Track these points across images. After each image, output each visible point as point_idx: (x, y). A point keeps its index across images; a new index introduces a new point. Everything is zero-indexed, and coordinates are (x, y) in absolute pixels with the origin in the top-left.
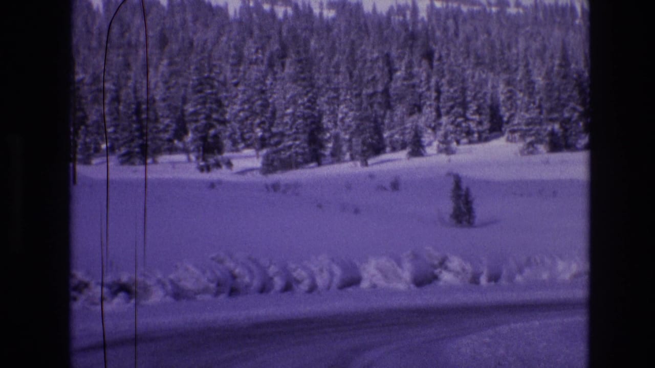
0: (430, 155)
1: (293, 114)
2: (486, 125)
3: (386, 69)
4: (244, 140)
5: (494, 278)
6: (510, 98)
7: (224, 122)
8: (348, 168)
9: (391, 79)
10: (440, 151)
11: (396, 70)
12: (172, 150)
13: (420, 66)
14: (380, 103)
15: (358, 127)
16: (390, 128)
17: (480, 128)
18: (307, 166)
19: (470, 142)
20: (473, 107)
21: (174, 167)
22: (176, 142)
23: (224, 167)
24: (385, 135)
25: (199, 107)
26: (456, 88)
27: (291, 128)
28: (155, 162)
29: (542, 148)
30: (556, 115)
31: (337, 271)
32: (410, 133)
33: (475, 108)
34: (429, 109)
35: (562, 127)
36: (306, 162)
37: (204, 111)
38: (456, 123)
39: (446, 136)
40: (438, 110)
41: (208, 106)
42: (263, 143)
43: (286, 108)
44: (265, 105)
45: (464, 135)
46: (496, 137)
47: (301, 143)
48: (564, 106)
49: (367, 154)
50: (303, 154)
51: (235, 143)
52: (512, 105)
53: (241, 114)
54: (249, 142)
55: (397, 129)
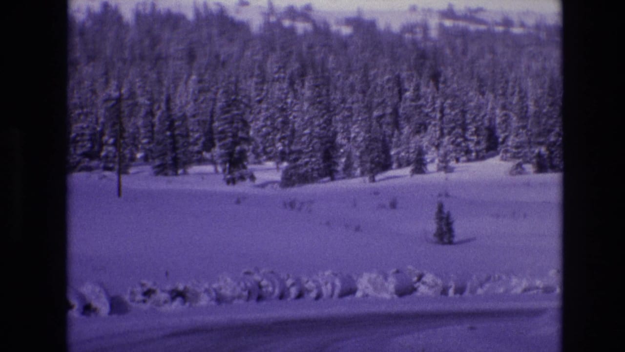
0: (430, 173)
1: (310, 134)
2: (483, 145)
3: (396, 89)
4: (266, 153)
5: (460, 290)
6: (505, 121)
7: (248, 140)
8: (358, 182)
9: (400, 98)
10: (439, 169)
11: (406, 90)
12: (201, 161)
13: (428, 86)
14: (388, 124)
15: (367, 148)
16: (398, 146)
17: (478, 148)
18: (321, 180)
19: (469, 160)
20: (472, 128)
21: (203, 178)
22: (204, 153)
23: (248, 181)
24: (392, 153)
25: (226, 126)
26: (457, 111)
27: (308, 147)
28: (185, 173)
29: (529, 168)
30: (542, 140)
31: (338, 283)
32: (413, 152)
33: (474, 129)
34: (433, 129)
35: (548, 149)
36: (321, 176)
37: (230, 130)
38: (456, 143)
39: (446, 155)
40: (442, 129)
41: (235, 125)
42: (283, 156)
43: (304, 129)
44: (285, 122)
45: (463, 153)
46: (493, 156)
47: (317, 160)
48: (550, 131)
49: (375, 171)
50: (317, 170)
51: (258, 156)
52: (506, 127)
53: (264, 129)
54: (271, 155)
55: (403, 147)
